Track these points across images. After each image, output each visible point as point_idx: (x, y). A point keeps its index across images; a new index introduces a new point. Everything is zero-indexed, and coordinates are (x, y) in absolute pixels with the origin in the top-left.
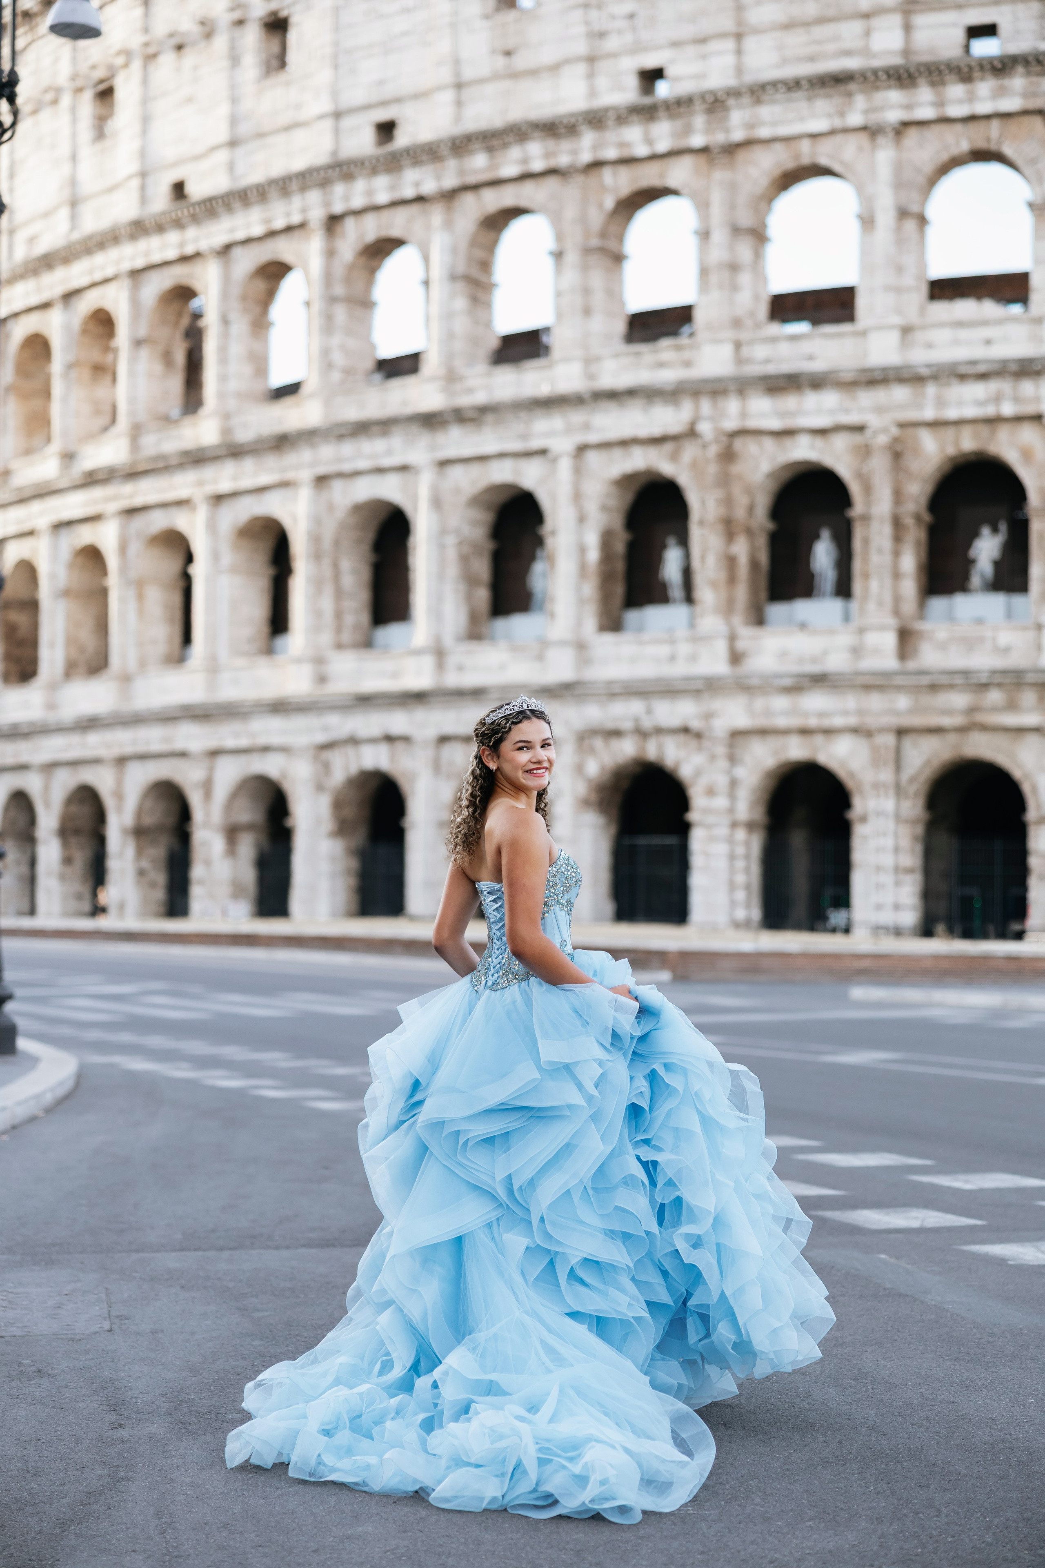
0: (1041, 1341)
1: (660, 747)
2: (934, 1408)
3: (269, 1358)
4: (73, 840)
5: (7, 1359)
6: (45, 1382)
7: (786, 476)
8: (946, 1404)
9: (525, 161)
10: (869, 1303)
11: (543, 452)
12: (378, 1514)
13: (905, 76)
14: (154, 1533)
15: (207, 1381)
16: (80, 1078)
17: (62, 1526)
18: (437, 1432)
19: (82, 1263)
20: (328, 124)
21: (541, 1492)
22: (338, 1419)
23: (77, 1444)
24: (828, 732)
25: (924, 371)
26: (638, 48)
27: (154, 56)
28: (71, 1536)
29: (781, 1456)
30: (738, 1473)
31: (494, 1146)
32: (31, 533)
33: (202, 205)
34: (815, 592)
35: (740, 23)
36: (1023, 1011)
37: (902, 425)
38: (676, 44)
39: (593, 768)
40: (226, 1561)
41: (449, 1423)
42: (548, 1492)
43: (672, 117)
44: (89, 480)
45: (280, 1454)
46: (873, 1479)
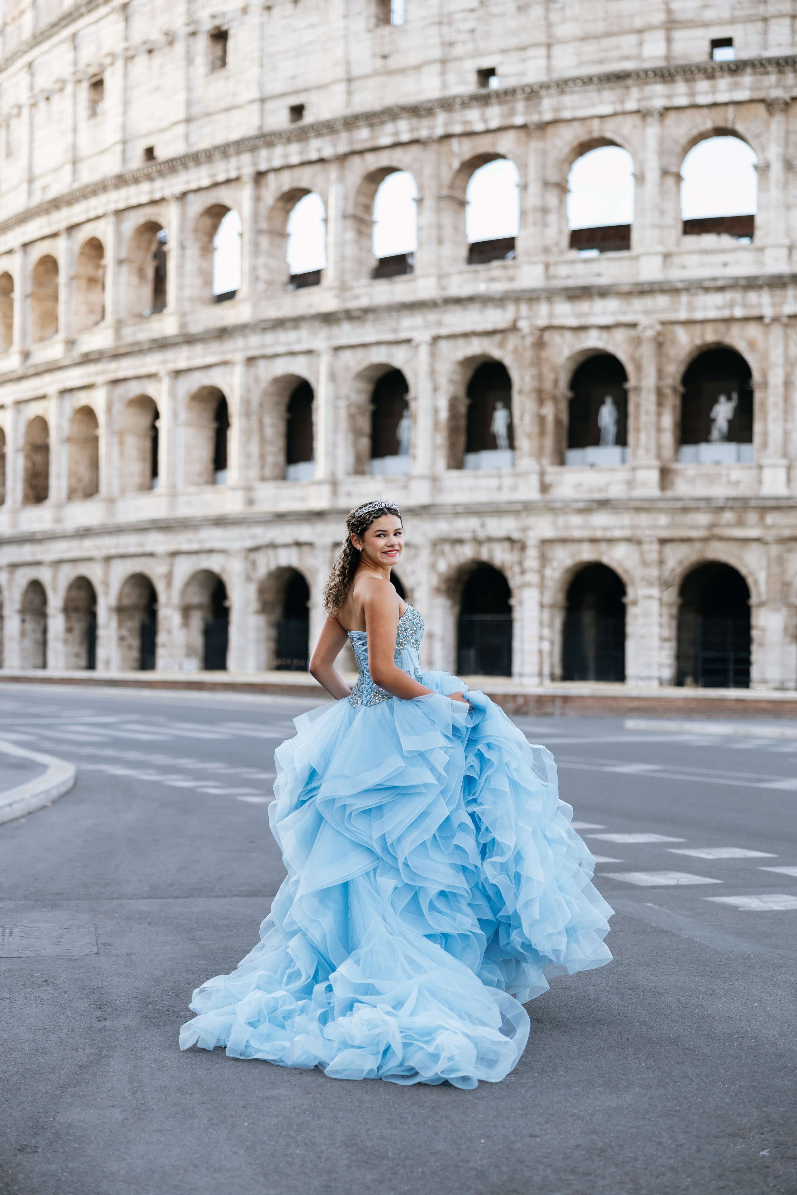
0: (763, 963)
1: (491, 551)
2: (687, 1009)
3: (211, 973)
4: (74, 615)
5: (23, 973)
6: (50, 989)
7: (581, 359)
8: (696, 1006)
9: (396, 134)
10: (640, 937)
11: (408, 341)
12: (288, 1081)
13: (667, 74)
14: (128, 1094)
15: (167, 988)
16: (77, 780)
17: (62, 1089)
18: (330, 1024)
19: (78, 906)
20: (256, 106)
21: (406, 1066)
22: (259, 1014)
23: (73, 1032)
24: (610, 541)
25: (680, 285)
26: (476, 54)
27: (132, 57)
28: (68, 1096)
29: (578, 1042)
30: (547, 1054)
31: (370, 816)
32: (44, 397)
33: (166, 165)
34: (601, 442)
35: (549, 36)
36: (748, 737)
37: (663, 323)
38: (504, 51)
39: (443, 566)
40: (179, 1114)
41: (338, 1017)
42: (411, 1066)
43: (501, 103)
44: (85, 359)
45: (219, 1040)
46: (644, 1058)
